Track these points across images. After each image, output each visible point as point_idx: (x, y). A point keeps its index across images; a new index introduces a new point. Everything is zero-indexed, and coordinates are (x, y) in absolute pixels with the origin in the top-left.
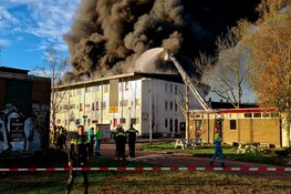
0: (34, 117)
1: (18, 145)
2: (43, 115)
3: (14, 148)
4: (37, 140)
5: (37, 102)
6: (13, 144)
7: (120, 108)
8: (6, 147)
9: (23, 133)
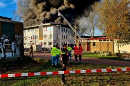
0: (16, 41)
1: (9, 55)
2: (20, 40)
3: (7, 57)
4: (18, 52)
5: (17, 34)
6: (6, 54)
7: (44, 38)
8: (3, 56)
9: (11, 49)
